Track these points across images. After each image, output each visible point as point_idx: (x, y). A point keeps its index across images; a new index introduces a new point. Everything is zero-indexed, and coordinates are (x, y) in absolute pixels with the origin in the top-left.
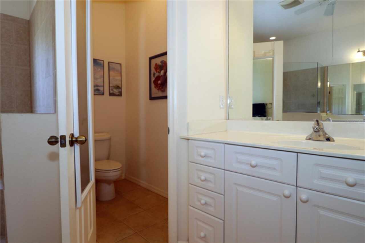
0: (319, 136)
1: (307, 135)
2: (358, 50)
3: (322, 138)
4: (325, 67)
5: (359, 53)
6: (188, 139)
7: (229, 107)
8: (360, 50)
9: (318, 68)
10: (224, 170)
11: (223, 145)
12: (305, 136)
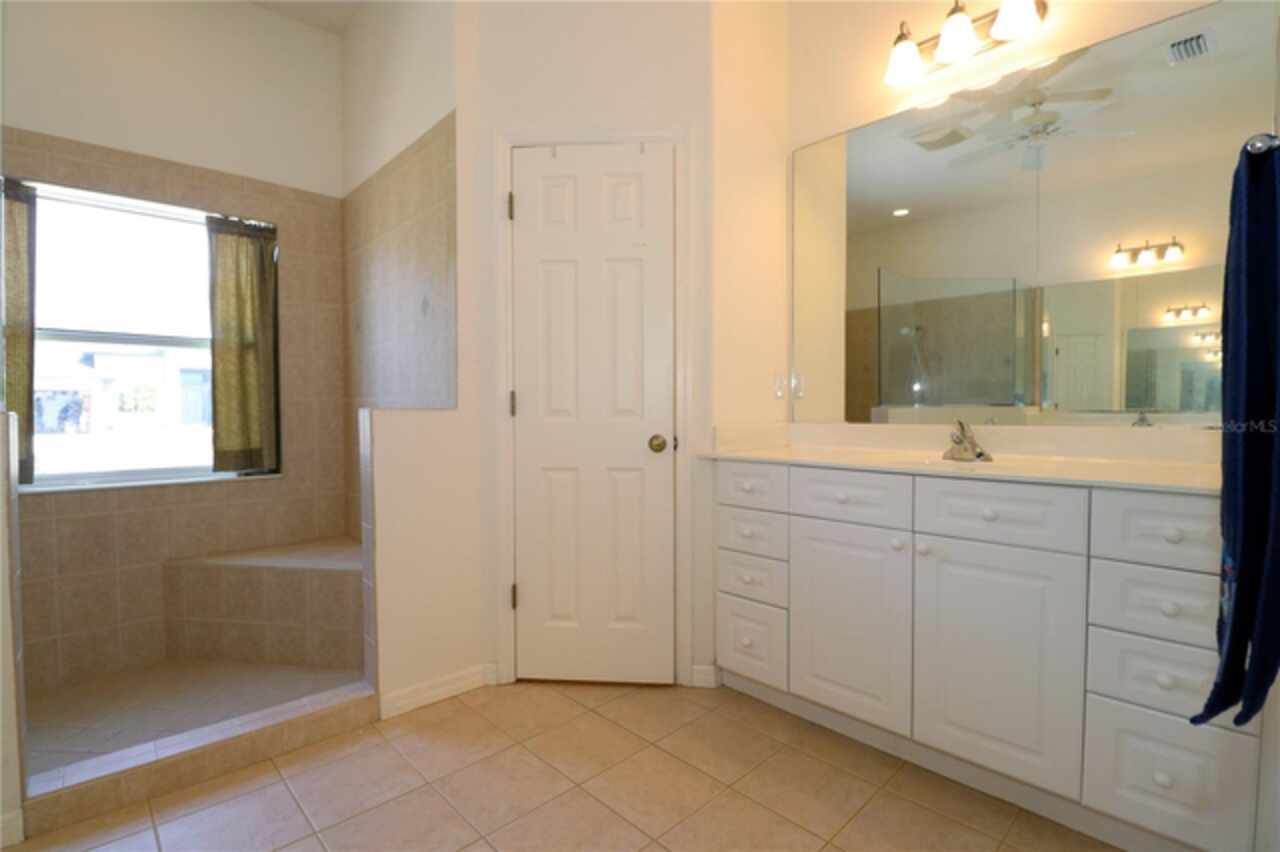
0: (966, 450)
1: (945, 450)
2: (1116, 248)
3: (969, 455)
4: (1035, 289)
5: (1119, 254)
6: (715, 460)
7: (793, 395)
8: (1123, 247)
9: (1014, 291)
10: (789, 514)
11: (785, 468)
12: (941, 454)
